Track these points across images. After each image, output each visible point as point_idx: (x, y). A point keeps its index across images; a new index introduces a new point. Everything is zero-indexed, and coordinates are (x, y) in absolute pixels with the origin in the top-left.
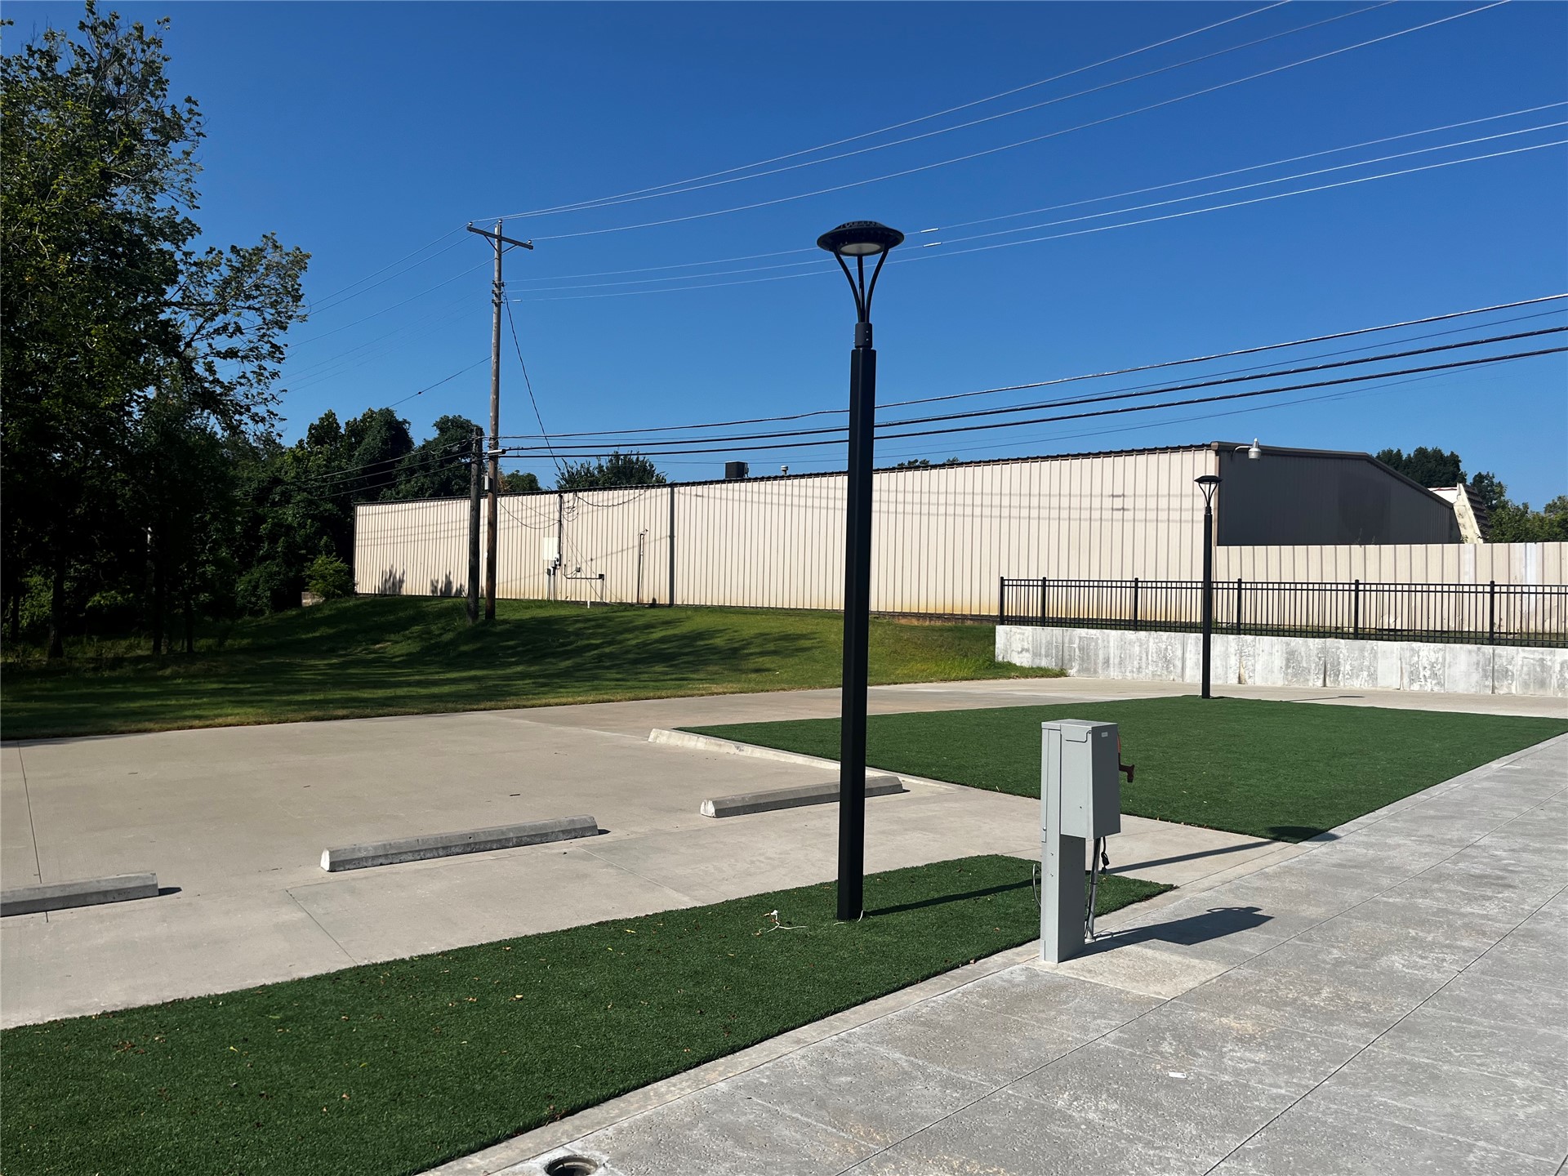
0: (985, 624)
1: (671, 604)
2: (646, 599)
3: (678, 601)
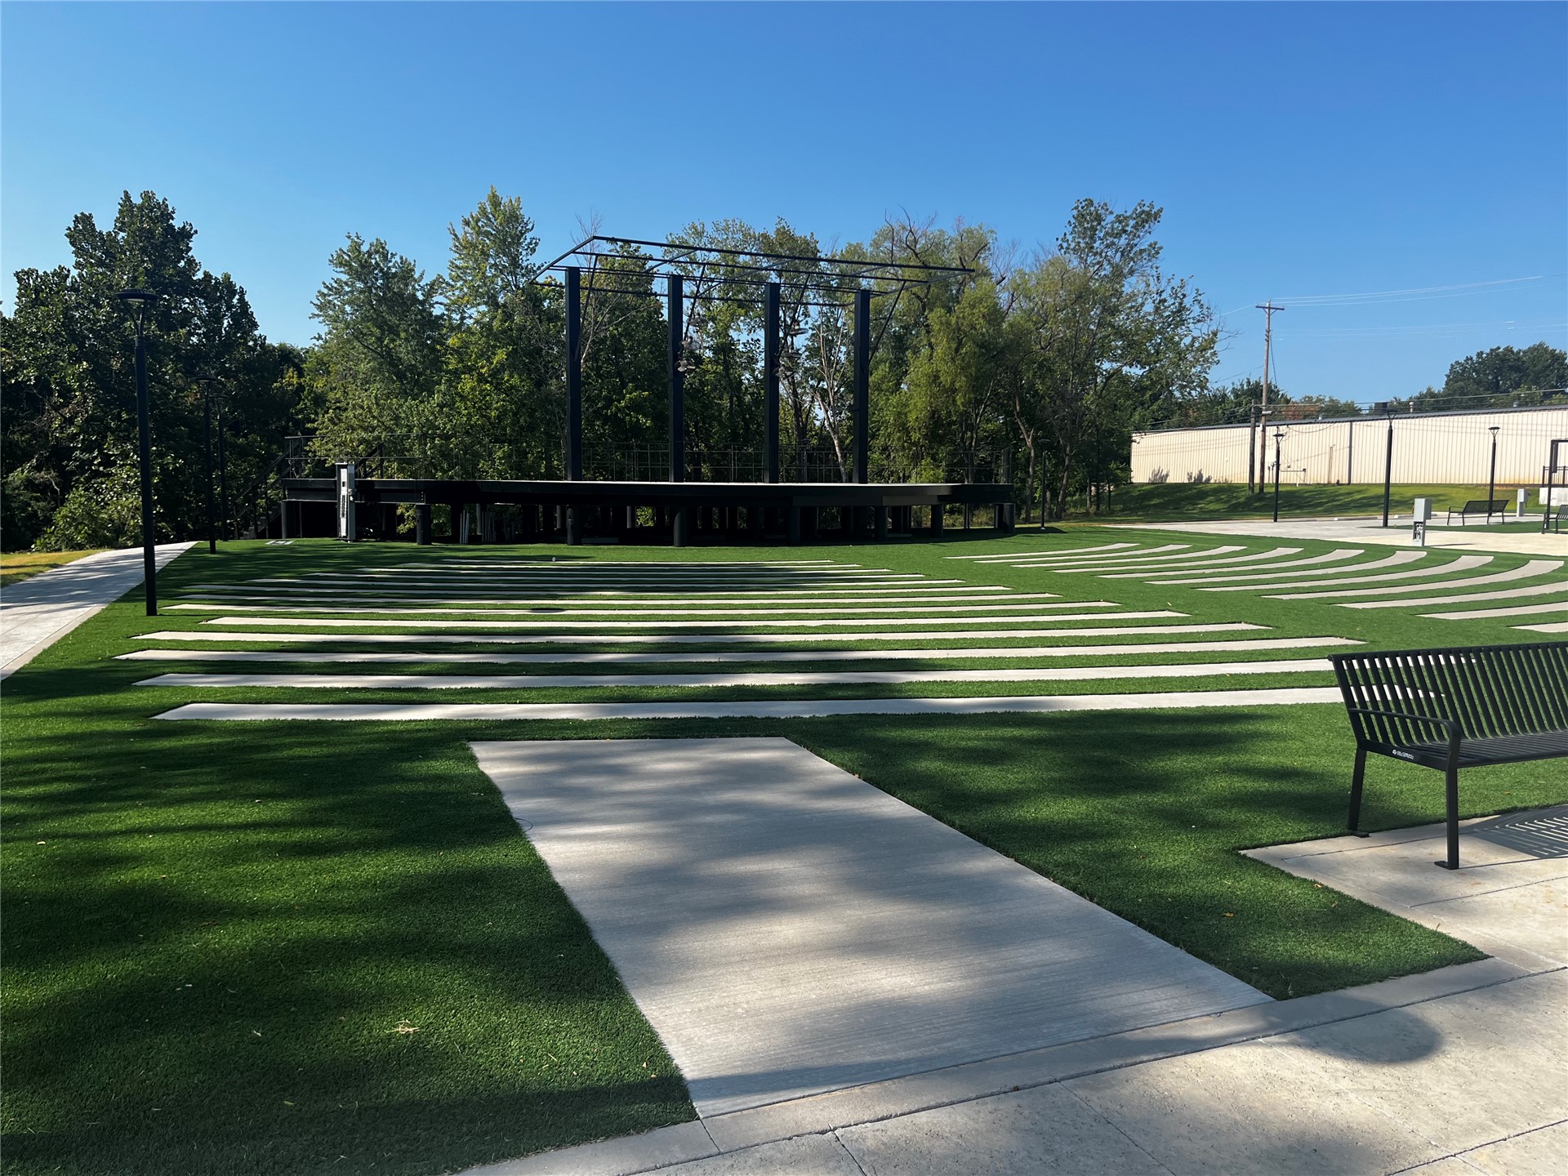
0: (1536, 488)
1: (1349, 484)
2: (1334, 481)
3: (1354, 481)
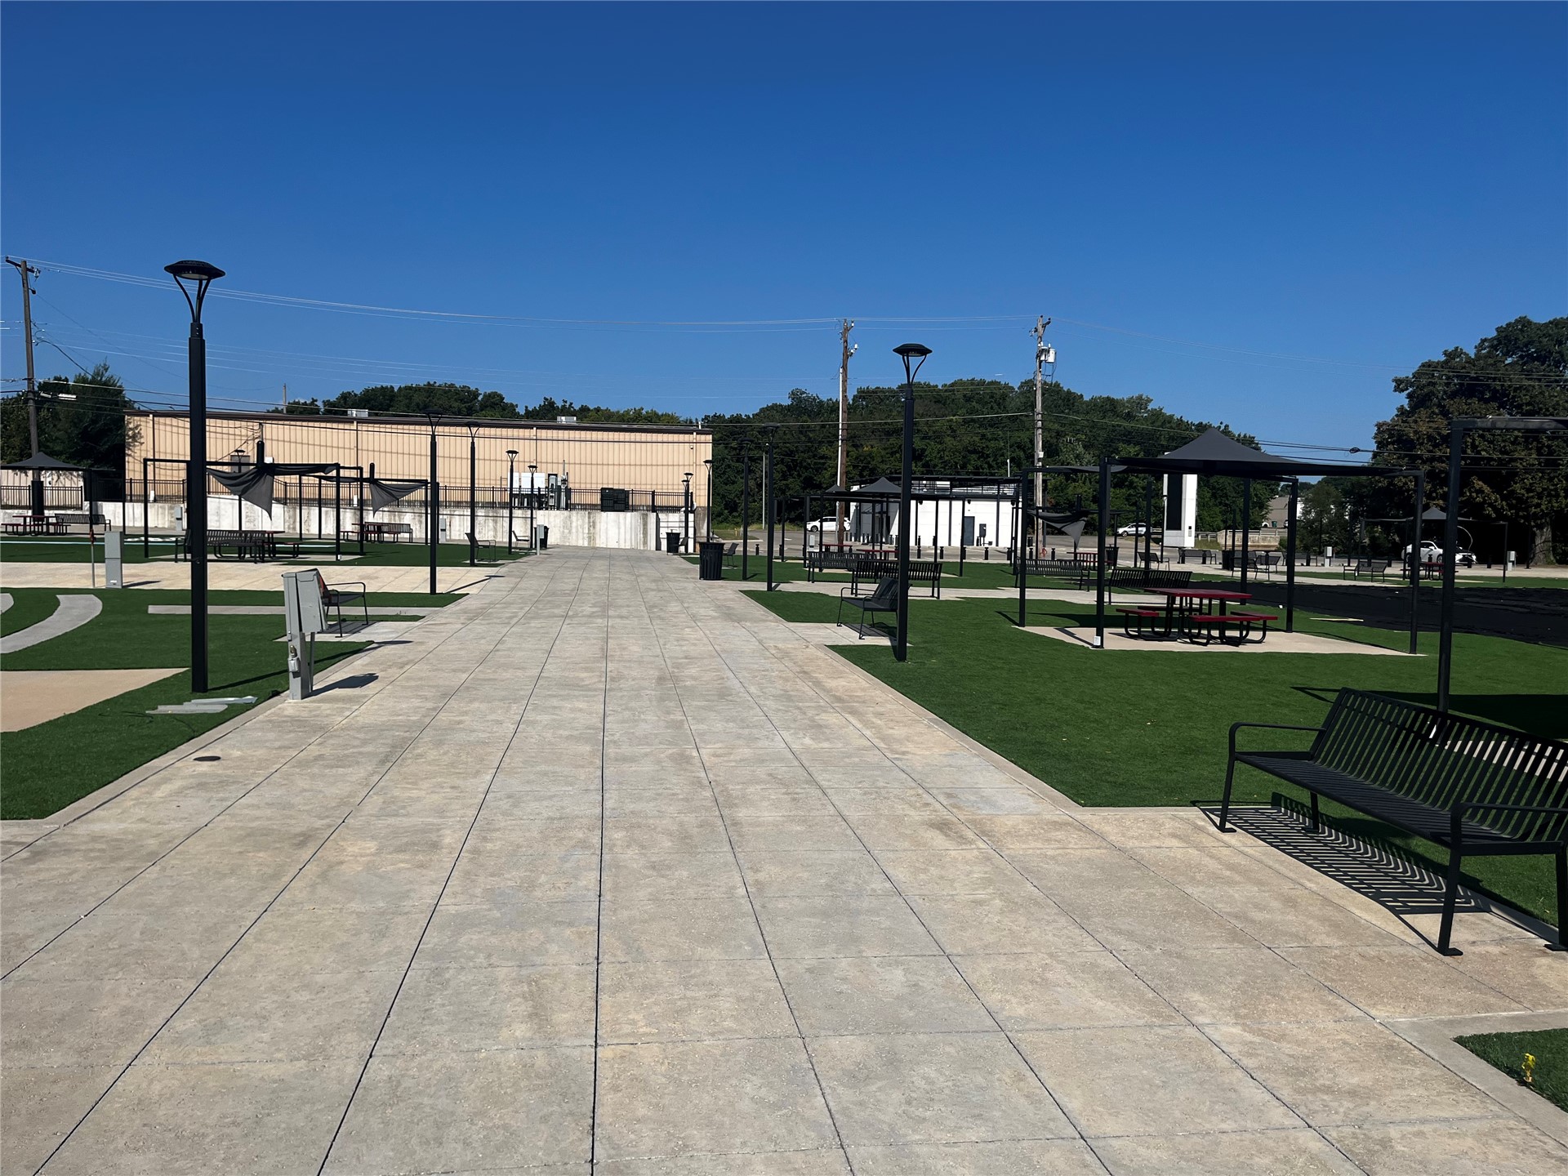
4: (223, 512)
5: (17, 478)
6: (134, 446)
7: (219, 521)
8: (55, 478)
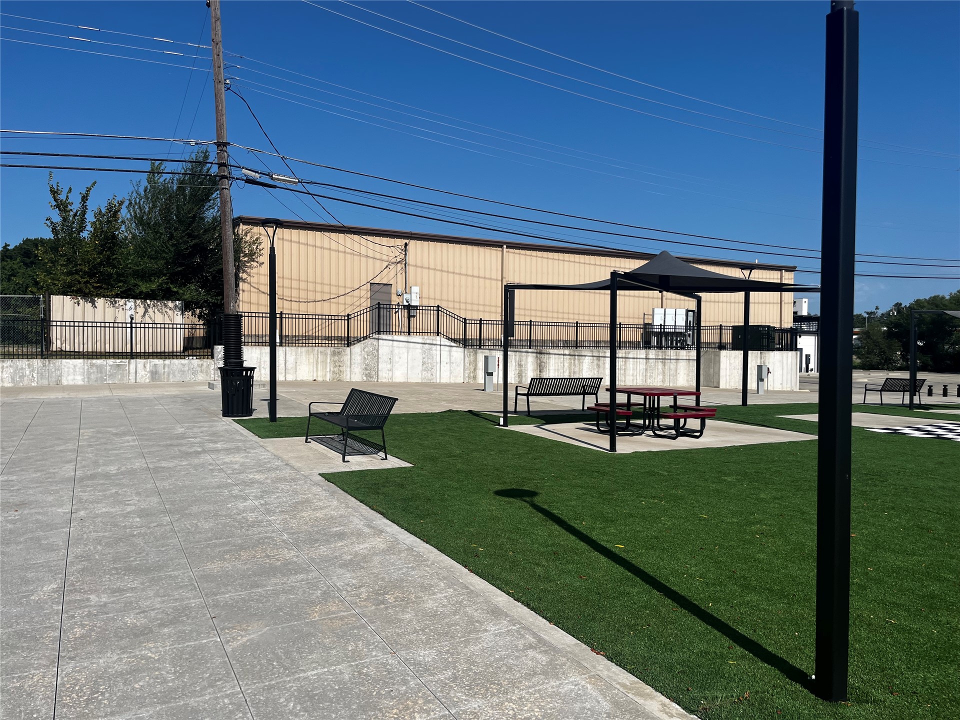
4: (396, 359)
5: (79, 309)
6: (251, 267)
7: (391, 370)
8: (141, 310)
